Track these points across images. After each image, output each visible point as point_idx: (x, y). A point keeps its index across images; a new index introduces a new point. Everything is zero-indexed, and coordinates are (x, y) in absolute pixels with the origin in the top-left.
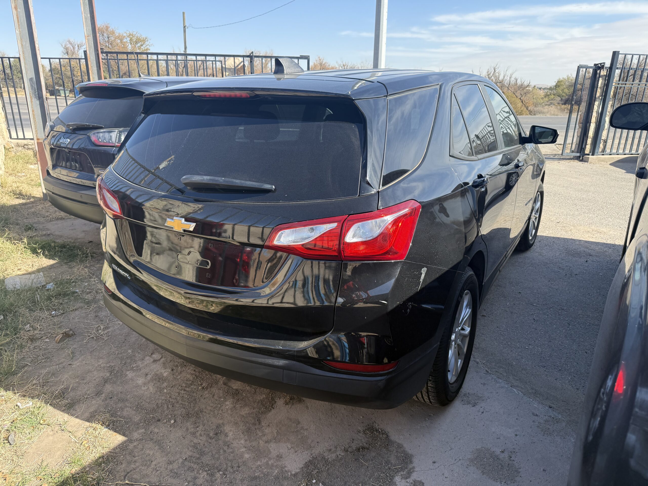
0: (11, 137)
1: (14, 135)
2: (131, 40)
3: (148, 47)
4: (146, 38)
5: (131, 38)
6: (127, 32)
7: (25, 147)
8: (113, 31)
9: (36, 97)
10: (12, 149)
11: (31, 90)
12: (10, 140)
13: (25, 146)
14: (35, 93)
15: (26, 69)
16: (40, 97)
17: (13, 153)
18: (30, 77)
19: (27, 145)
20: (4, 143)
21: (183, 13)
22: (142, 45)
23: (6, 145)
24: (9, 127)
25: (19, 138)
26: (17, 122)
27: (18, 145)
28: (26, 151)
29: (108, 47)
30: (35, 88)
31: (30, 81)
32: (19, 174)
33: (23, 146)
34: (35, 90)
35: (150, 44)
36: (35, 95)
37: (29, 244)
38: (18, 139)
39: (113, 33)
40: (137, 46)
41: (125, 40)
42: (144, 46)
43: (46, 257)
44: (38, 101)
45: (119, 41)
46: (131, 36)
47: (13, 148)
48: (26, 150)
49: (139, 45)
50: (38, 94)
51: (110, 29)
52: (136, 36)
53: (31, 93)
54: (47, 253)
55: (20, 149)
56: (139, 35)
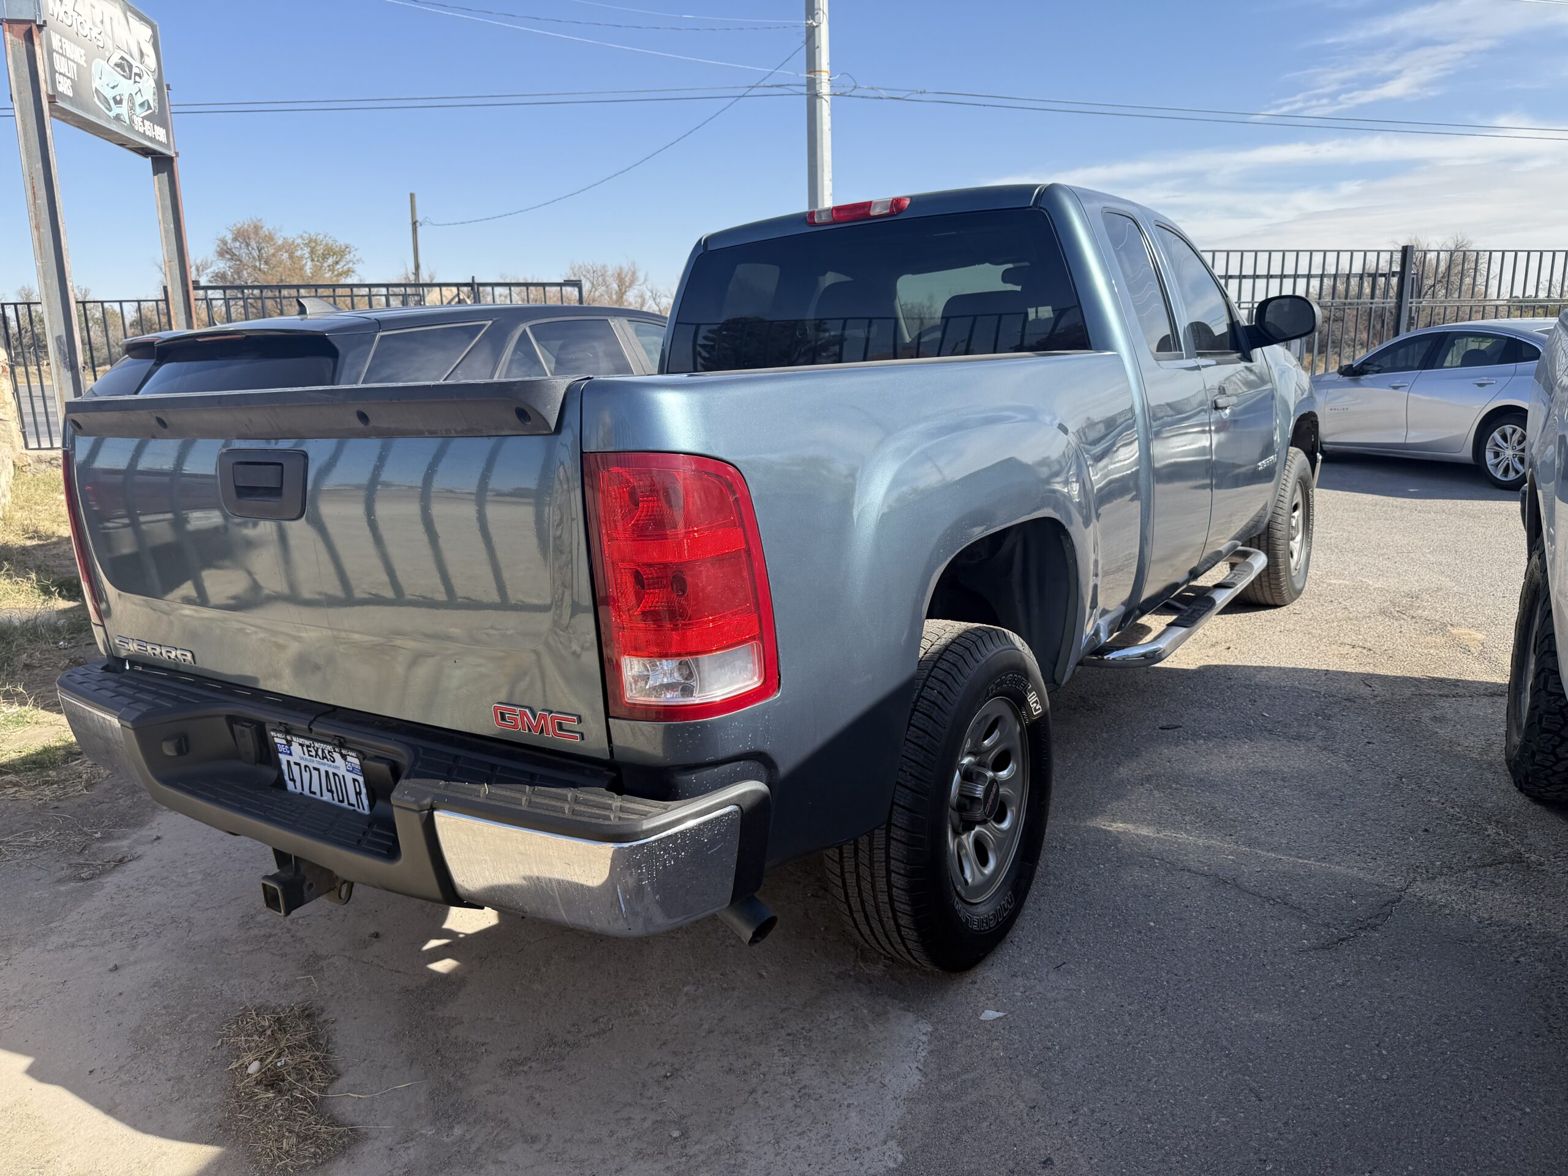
0: (26, 447)
1: (33, 444)
2: (312, 252)
3: (351, 265)
4: (347, 247)
5: (314, 248)
6: (305, 235)
7: (52, 464)
8: (270, 233)
9: (66, 366)
10: (28, 468)
11: (57, 354)
12: (24, 451)
13: (53, 462)
14: (65, 360)
15: (50, 322)
16: (73, 367)
17: (30, 475)
18: (57, 335)
20: (14, 456)
21: (412, 196)
22: (337, 263)
23: (16, 461)
24: (24, 427)
25: (43, 446)
26: (40, 429)
27: (40, 460)
29: (260, 270)
30: (64, 352)
32: (37, 507)
33: (49, 462)
34: (65, 355)
35: (355, 260)
36: (65, 363)
37: (39, 581)
38: (40, 449)
39: (270, 238)
40: (326, 265)
41: (299, 253)
42: (342, 263)
43: (64, 597)
44: (70, 372)
45: (286, 255)
46: (313, 244)
47: (29, 465)
48: (55, 469)
49: (330, 261)
50: (70, 361)
51: (265, 231)
52: (324, 243)
53: (58, 359)
54: (64, 592)
55: (44, 466)
56: (330, 242)
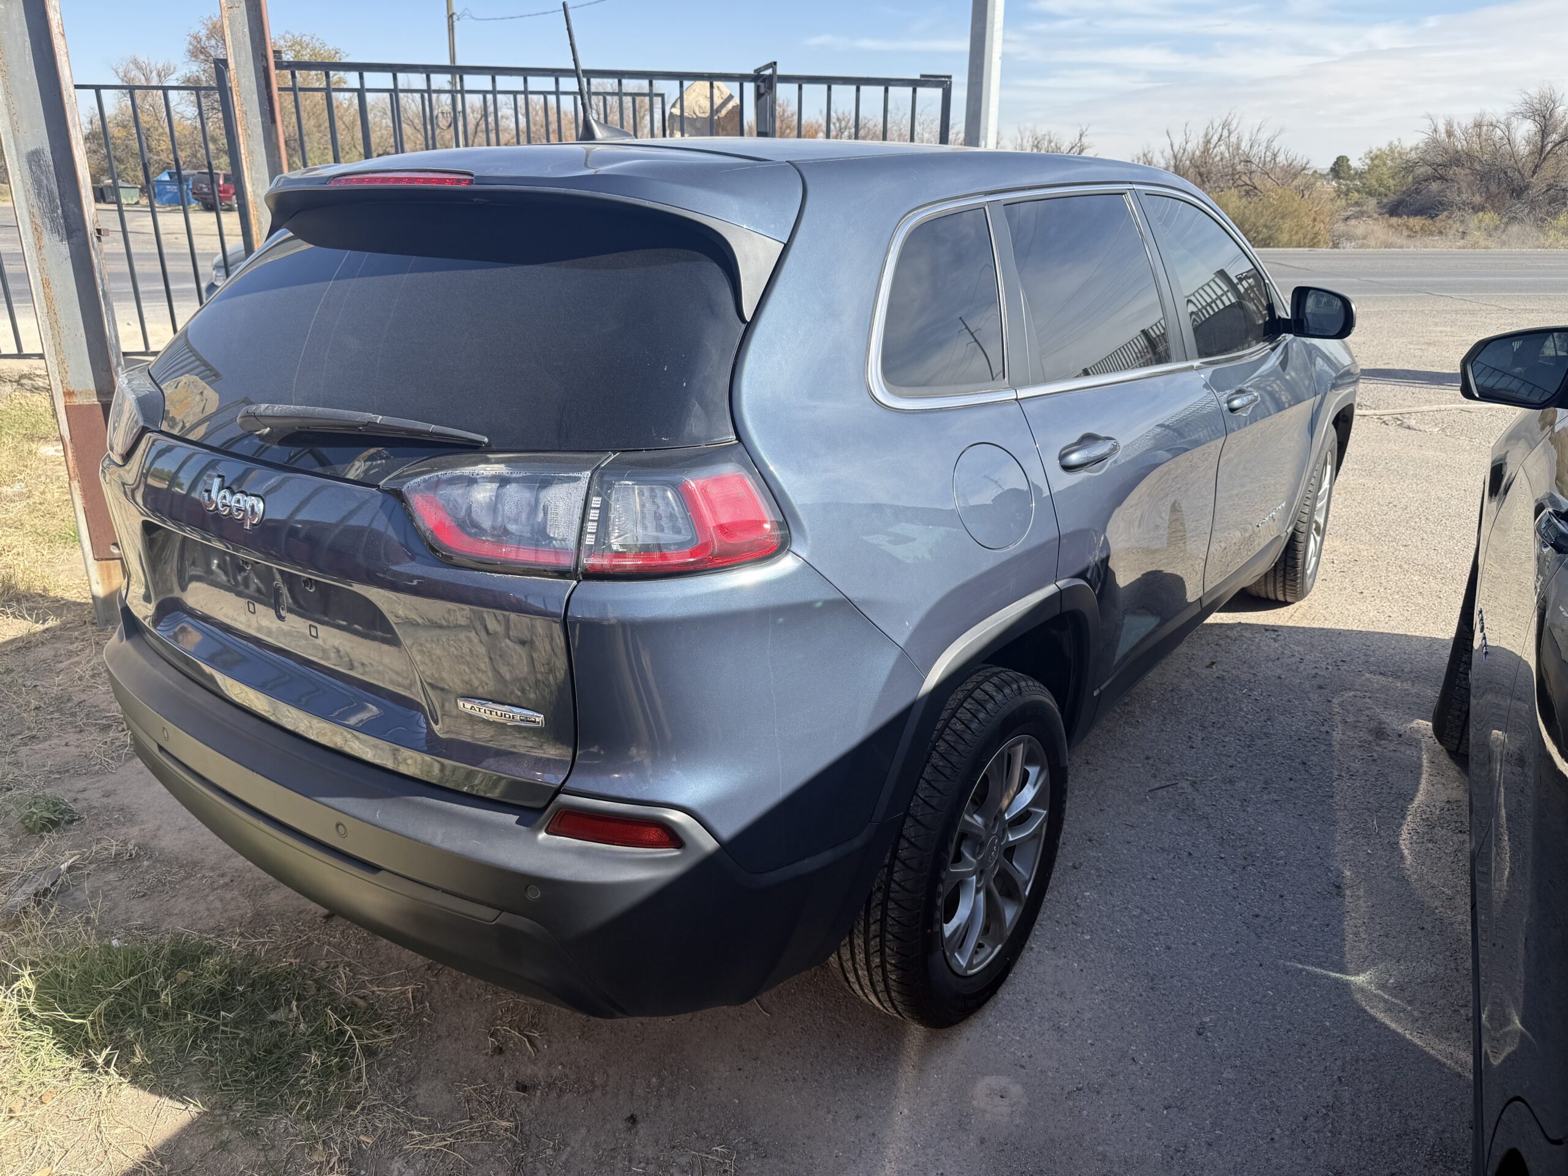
7: (22, 385)
9: (55, 229)
11: (33, 199)
13: (23, 381)
14: (53, 211)
16: (74, 229)
18: (31, 148)
19: (29, 377)
28: (26, 397)
30: (50, 192)
31: (29, 162)
33: (18, 382)
34: (52, 200)
36: (52, 220)
44: (65, 242)
46: (298, 48)
50: (65, 216)
53: (36, 210)
